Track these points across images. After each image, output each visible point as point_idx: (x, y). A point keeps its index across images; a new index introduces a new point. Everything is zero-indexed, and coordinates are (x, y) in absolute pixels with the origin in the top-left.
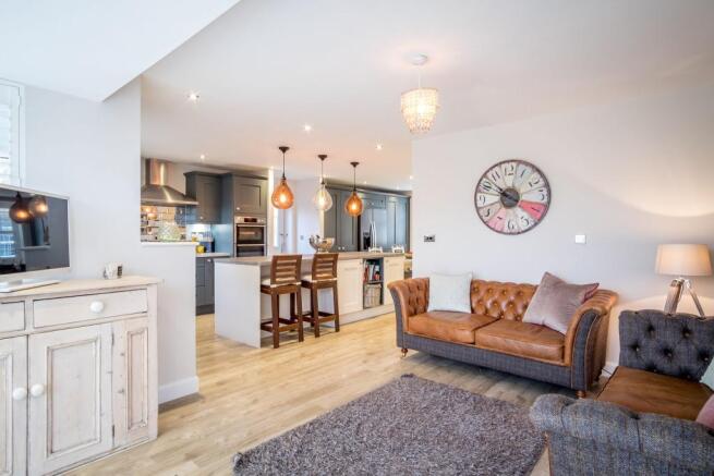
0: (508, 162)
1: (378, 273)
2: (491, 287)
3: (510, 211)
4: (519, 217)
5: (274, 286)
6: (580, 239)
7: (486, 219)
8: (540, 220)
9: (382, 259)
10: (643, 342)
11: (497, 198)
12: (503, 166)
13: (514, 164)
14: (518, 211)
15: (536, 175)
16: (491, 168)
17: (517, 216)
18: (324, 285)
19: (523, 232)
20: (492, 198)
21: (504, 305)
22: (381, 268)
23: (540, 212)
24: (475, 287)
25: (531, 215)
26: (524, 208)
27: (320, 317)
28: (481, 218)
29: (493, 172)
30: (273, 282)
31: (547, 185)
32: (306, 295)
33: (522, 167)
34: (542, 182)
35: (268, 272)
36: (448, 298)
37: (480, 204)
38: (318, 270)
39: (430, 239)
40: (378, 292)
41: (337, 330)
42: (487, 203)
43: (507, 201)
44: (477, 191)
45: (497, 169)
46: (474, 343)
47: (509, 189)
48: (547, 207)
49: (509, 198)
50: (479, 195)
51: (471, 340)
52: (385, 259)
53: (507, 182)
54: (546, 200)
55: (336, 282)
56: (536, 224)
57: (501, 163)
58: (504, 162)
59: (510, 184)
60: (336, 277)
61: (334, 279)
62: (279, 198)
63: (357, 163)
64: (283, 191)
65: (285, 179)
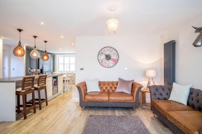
0: (108, 47)
1: (55, 81)
2: (104, 83)
3: (108, 61)
4: (111, 63)
5: (24, 91)
6: (126, 69)
7: (101, 63)
8: (116, 64)
9: (57, 77)
10: (156, 93)
11: (105, 57)
12: (107, 48)
13: (110, 48)
14: (110, 61)
15: (115, 52)
16: (103, 48)
17: (110, 63)
18: (42, 88)
19: (112, 67)
20: (103, 57)
21: (109, 88)
22: (57, 80)
23: (116, 61)
24: (100, 84)
25: (114, 62)
26: (112, 61)
27: (41, 101)
28: (99, 63)
29: (104, 49)
30: (23, 89)
31: (118, 55)
32: (36, 93)
33: (112, 49)
34: (117, 54)
35: (21, 85)
36: (93, 88)
37: (99, 59)
38: (40, 82)
39: (82, 69)
40: (57, 89)
41: (47, 105)
42: (101, 58)
43: (107, 58)
44: (99, 54)
45: (105, 49)
46: (108, 101)
47: (108, 55)
48: (118, 60)
49: (108, 57)
50: (99, 56)
51: (108, 100)
52: (58, 76)
53: (108, 53)
54: (118, 58)
55: (46, 86)
56: (115, 65)
57: (106, 47)
58: (107, 47)
59: (108, 54)
60: (46, 84)
61: (45, 85)
62: (18, 52)
63: (47, 41)
64: (19, 49)
65: (21, 43)
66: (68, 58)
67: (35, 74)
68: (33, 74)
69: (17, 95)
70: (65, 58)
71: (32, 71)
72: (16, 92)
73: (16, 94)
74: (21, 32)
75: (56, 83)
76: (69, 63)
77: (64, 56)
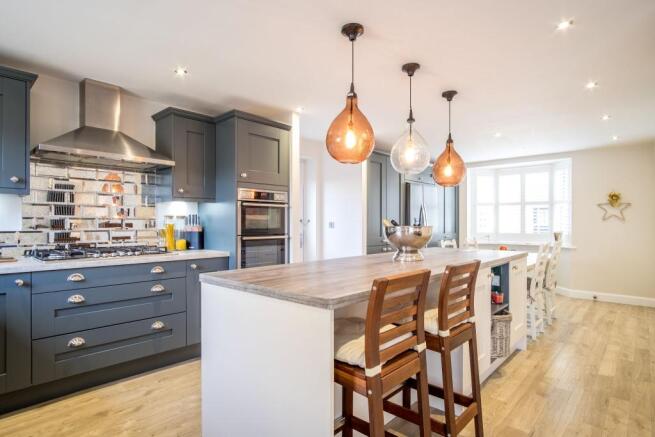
5: (378, 367)
18: (458, 338)
22: (506, 282)
30: (371, 355)
40: (509, 330)
52: (511, 264)
55: (473, 325)
60: (472, 314)
61: (472, 320)
62: (343, 136)
63: (454, 93)
64: (351, 124)
65: (355, 96)
66: (517, 178)
67: (412, 252)
68: (401, 251)
69: (340, 387)
70: (503, 179)
71: (399, 233)
72: (339, 365)
73: (337, 379)
74: (355, 42)
75: (501, 297)
76: (519, 201)
77: (497, 169)
